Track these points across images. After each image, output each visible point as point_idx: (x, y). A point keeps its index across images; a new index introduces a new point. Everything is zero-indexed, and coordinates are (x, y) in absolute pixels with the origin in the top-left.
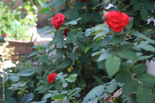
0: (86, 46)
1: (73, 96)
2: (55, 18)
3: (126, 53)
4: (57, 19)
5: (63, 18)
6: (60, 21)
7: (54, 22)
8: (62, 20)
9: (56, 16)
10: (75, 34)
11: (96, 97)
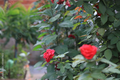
2: (46, 53)
4: (48, 53)
5: (53, 53)
6: (51, 55)
7: (46, 56)
8: (52, 54)
9: (47, 51)
10: (64, 65)
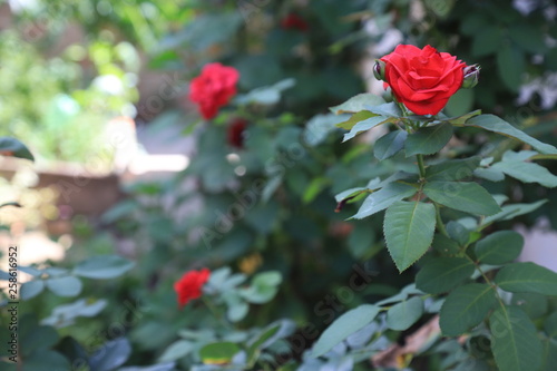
0: (310, 176)
1: (265, 351)
3: (452, 189)
11: (349, 349)
